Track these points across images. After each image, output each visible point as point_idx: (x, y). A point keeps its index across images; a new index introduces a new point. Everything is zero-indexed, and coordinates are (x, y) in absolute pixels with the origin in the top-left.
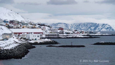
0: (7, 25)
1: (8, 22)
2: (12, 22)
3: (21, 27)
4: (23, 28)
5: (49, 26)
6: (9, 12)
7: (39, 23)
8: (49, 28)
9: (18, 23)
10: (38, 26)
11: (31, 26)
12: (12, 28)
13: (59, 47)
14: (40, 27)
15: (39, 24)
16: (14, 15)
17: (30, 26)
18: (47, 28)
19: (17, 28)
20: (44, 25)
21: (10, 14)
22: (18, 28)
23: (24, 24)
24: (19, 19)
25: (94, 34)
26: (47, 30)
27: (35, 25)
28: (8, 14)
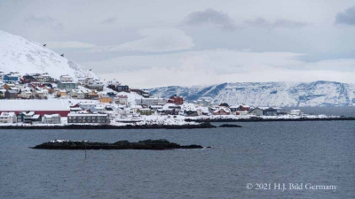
0: (6, 86)
3: (51, 96)
5: (140, 92)
6: (34, 50)
7: (114, 83)
8: (140, 97)
10: (106, 91)
14: (113, 95)
15: (111, 87)
16: (45, 58)
17: (82, 90)
20: (126, 88)
21: (33, 57)
23: (64, 86)
24: (58, 70)
25: (278, 114)
27: (100, 89)
28: (28, 56)
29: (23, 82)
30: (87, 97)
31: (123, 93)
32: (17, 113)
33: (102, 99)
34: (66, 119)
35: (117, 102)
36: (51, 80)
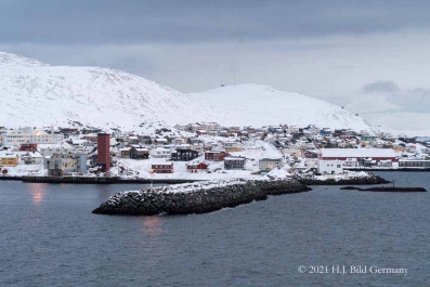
0: (325, 139)
1: (329, 133)
2: (338, 133)
3: (359, 146)
4: (363, 146)
5: (424, 144)
6: (337, 111)
7: (403, 136)
8: (424, 148)
9: (354, 135)
10: (398, 142)
11: (383, 142)
12: (336, 146)
13: (368, 190)
14: (403, 145)
15: (400, 139)
16: (346, 117)
17: (380, 142)
18: (419, 147)
19: (346, 147)
20: (413, 140)
21: (338, 116)
22: (351, 147)
23: (366, 139)
24: (357, 126)
26: (420, 152)
27: (393, 141)
28: (334, 115)
29: (335, 135)
30: (385, 147)
31: (410, 144)
32: (358, 159)
33: (396, 149)
34: (397, 163)
35: (408, 151)
36: (354, 134)
